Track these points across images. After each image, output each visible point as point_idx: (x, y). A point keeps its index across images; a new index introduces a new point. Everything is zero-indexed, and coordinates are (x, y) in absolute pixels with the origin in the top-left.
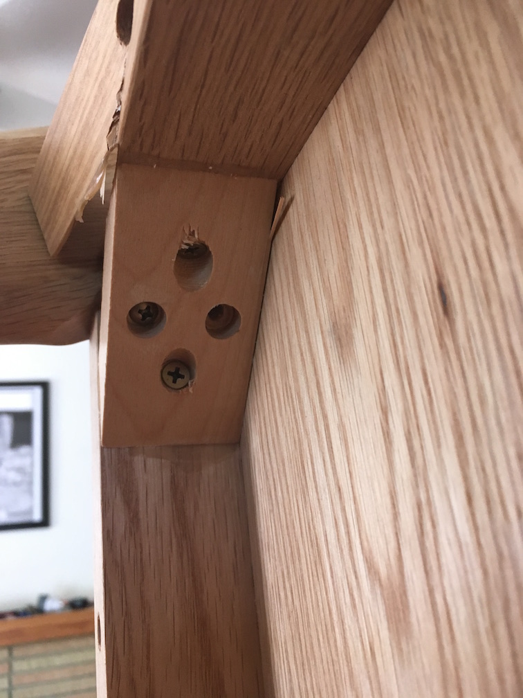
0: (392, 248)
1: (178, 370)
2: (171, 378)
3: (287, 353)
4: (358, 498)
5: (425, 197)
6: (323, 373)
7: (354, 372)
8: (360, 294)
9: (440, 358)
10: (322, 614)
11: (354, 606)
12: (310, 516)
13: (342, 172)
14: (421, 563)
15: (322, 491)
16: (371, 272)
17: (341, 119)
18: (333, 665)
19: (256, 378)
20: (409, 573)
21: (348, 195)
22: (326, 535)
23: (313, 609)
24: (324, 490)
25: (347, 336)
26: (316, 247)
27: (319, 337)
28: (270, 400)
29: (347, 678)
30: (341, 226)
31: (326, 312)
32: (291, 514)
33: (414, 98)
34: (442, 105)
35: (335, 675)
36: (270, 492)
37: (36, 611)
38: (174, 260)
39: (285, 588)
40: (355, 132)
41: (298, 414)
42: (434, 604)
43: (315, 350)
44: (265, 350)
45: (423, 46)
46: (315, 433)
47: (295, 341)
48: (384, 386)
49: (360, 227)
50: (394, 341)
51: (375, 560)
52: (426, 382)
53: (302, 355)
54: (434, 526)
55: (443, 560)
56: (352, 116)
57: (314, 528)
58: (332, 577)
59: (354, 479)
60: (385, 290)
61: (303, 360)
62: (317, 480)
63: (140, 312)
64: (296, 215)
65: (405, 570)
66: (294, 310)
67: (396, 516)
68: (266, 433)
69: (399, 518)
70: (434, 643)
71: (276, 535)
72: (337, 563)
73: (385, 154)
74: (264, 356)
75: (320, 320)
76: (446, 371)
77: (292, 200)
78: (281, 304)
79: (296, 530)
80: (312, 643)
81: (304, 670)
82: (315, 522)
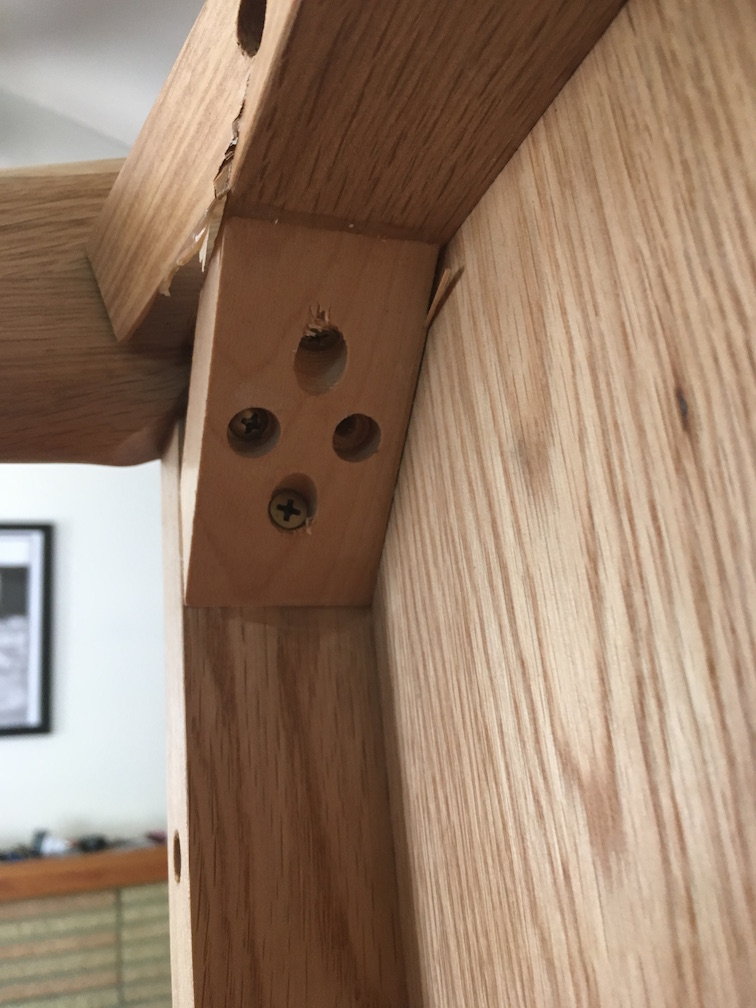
0: (609, 340)
1: (291, 503)
2: (281, 514)
3: (448, 482)
4: (550, 673)
5: (661, 275)
6: (502, 507)
7: (548, 506)
8: (561, 402)
9: (676, 488)
10: (492, 830)
11: (541, 816)
12: (478, 700)
13: (538, 237)
14: (640, 754)
15: (497, 666)
16: (578, 371)
17: (538, 165)
18: (507, 896)
19: (399, 516)
20: (623, 770)
21: (547, 269)
22: (501, 725)
23: (479, 823)
24: (500, 665)
25: (538, 459)
26: (496, 339)
27: (498, 460)
28: (419, 545)
29: (528, 911)
30: (535, 309)
31: (508, 425)
32: (448, 699)
33: (649, 142)
34: (689, 153)
35: (509, 909)
36: (417, 670)
37: (31, 853)
38: (295, 351)
39: (436, 798)
40: (559, 183)
41: (463, 564)
42: (657, 807)
43: (490, 477)
44: (414, 478)
45: (663, 74)
46: (488, 589)
47: (460, 465)
48: (593, 525)
49: (564, 313)
50: (609, 464)
51: (573, 753)
52: (655, 518)
53: (470, 484)
54: (660, 705)
55: (673, 748)
56: (556, 162)
57: (483, 716)
58: (509, 779)
59: (545, 648)
60: (598, 397)
61: (472, 491)
62: (489, 652)
63: (244, 421)
64: (466, 294)
65: (617, 764)
66: (460, 424)
67: (605, 696)
68: (413, 591)
69: (609, 698)
70: (657, 856)
71: (425, 727)
72: (516, 760)
73: (603, 215)
74: (412, 487)
75: (499, 437)
76: (685, 504)
77: (461, 272)
78: (441, 416)
79: (456, 719)
80: (476, 870)
81: (463, 906)
82: (485, 707)
